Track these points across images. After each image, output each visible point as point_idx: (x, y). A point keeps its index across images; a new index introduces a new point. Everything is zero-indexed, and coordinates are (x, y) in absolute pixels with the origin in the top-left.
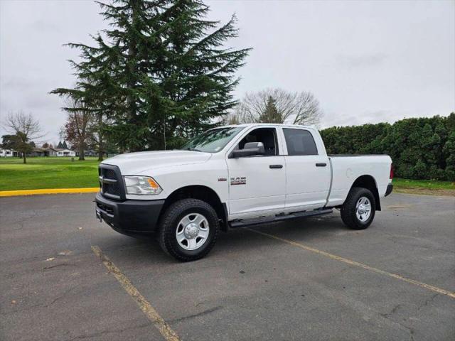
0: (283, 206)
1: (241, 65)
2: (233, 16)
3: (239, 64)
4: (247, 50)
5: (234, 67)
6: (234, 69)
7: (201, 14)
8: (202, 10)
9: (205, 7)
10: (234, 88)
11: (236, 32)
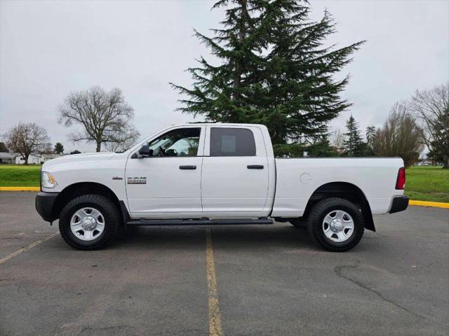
0: (200, 210)
1: (347, 62)
2: (326, 12)
3: (344, 61)
4: (358, 44)
5: (338, 65)
6: (339, 68)
7: (303, 17)
8: (303, 14)
9: (304, 9)
10: (343, 89)
11: (332, 28)
